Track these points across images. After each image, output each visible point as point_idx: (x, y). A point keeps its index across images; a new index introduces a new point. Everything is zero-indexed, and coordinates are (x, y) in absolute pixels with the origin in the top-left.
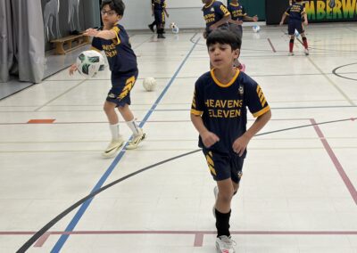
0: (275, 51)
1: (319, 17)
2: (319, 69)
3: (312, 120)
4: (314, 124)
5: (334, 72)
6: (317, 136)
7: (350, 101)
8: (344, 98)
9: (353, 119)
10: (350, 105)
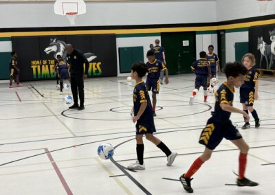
0: (20, 101)
1: (52, 76)
2: (52, 112)
3: (46, 149)
4: (47, 152)
5: (62, 114)
6: (49, 161)
7: (73, 133)
8: (68, 132)
9: (74, 146)
10: (72, 136)
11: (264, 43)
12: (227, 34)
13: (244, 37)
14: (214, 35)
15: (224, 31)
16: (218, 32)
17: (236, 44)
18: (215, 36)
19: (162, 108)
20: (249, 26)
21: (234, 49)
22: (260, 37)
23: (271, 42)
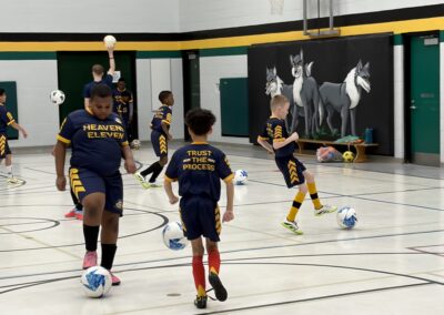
11: (279, 81)
12: (203, 60)
13: (238, 67)
14: (174, 60)
15: (197, 52)
16: (184, 54)
17: (222, 80)
18: (178, 62)
19: (57, 223)
20: (249, 44)
21: (218, 92)
22: (271, 67)
23: (294, 78)
